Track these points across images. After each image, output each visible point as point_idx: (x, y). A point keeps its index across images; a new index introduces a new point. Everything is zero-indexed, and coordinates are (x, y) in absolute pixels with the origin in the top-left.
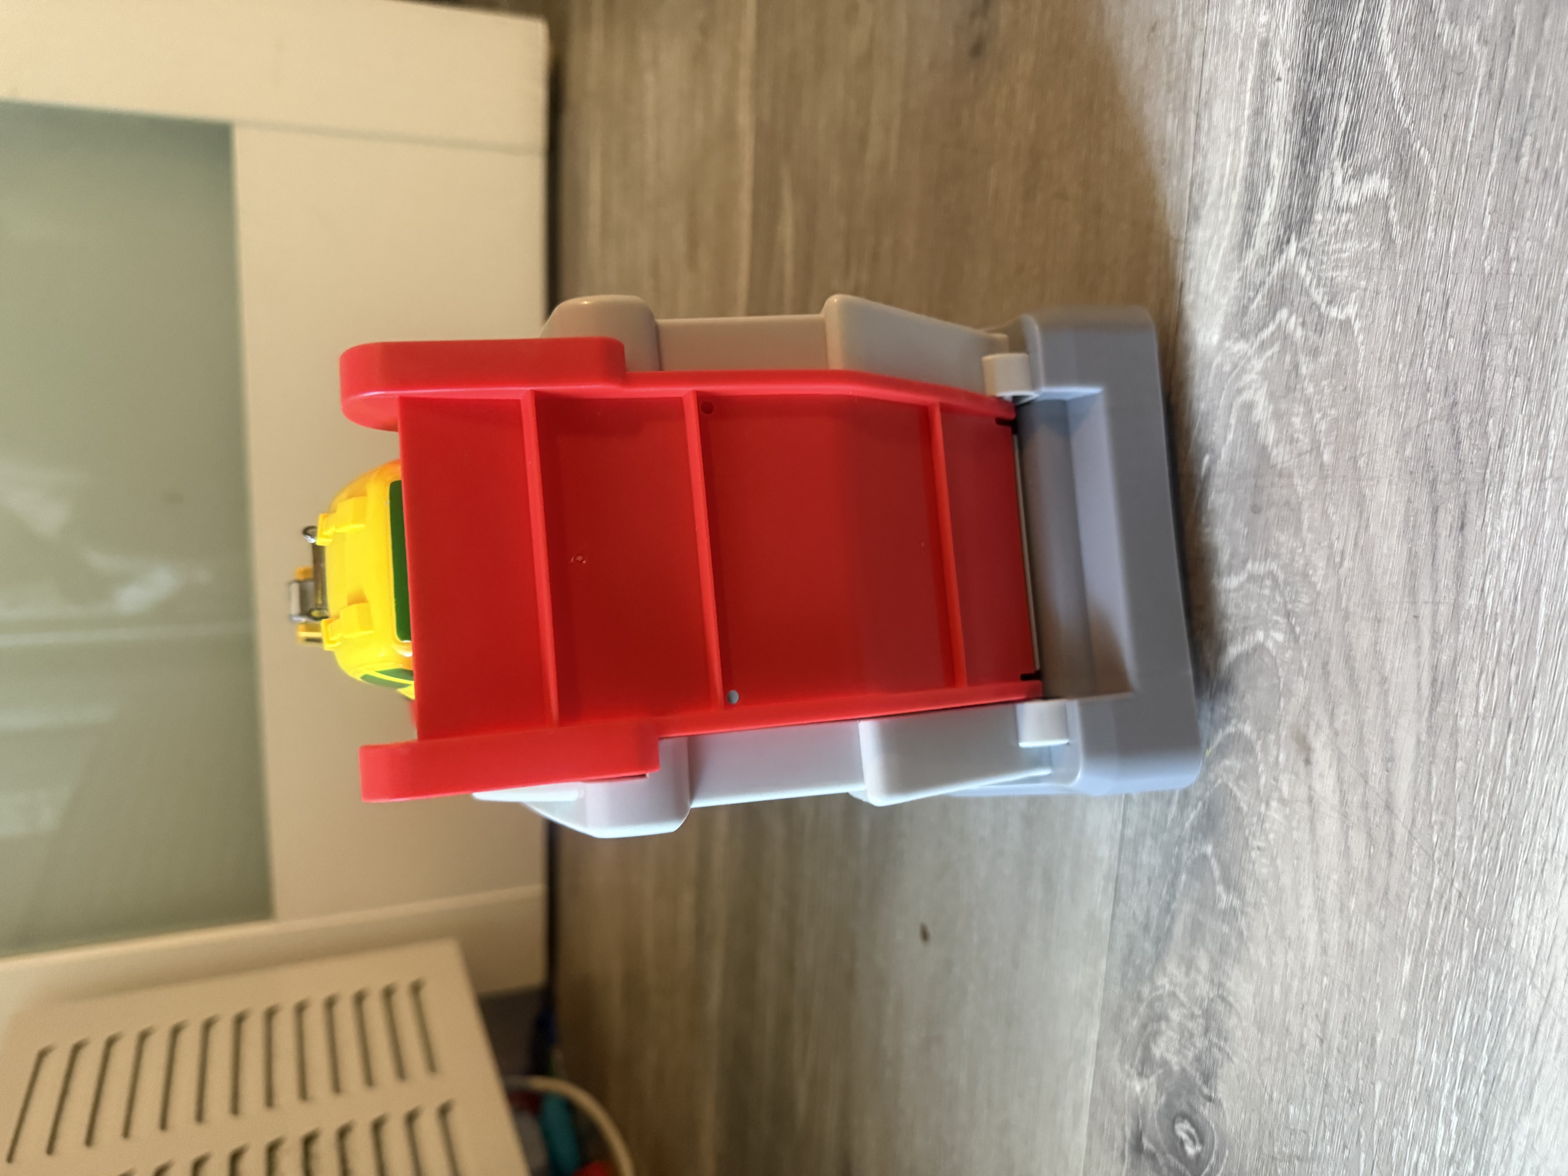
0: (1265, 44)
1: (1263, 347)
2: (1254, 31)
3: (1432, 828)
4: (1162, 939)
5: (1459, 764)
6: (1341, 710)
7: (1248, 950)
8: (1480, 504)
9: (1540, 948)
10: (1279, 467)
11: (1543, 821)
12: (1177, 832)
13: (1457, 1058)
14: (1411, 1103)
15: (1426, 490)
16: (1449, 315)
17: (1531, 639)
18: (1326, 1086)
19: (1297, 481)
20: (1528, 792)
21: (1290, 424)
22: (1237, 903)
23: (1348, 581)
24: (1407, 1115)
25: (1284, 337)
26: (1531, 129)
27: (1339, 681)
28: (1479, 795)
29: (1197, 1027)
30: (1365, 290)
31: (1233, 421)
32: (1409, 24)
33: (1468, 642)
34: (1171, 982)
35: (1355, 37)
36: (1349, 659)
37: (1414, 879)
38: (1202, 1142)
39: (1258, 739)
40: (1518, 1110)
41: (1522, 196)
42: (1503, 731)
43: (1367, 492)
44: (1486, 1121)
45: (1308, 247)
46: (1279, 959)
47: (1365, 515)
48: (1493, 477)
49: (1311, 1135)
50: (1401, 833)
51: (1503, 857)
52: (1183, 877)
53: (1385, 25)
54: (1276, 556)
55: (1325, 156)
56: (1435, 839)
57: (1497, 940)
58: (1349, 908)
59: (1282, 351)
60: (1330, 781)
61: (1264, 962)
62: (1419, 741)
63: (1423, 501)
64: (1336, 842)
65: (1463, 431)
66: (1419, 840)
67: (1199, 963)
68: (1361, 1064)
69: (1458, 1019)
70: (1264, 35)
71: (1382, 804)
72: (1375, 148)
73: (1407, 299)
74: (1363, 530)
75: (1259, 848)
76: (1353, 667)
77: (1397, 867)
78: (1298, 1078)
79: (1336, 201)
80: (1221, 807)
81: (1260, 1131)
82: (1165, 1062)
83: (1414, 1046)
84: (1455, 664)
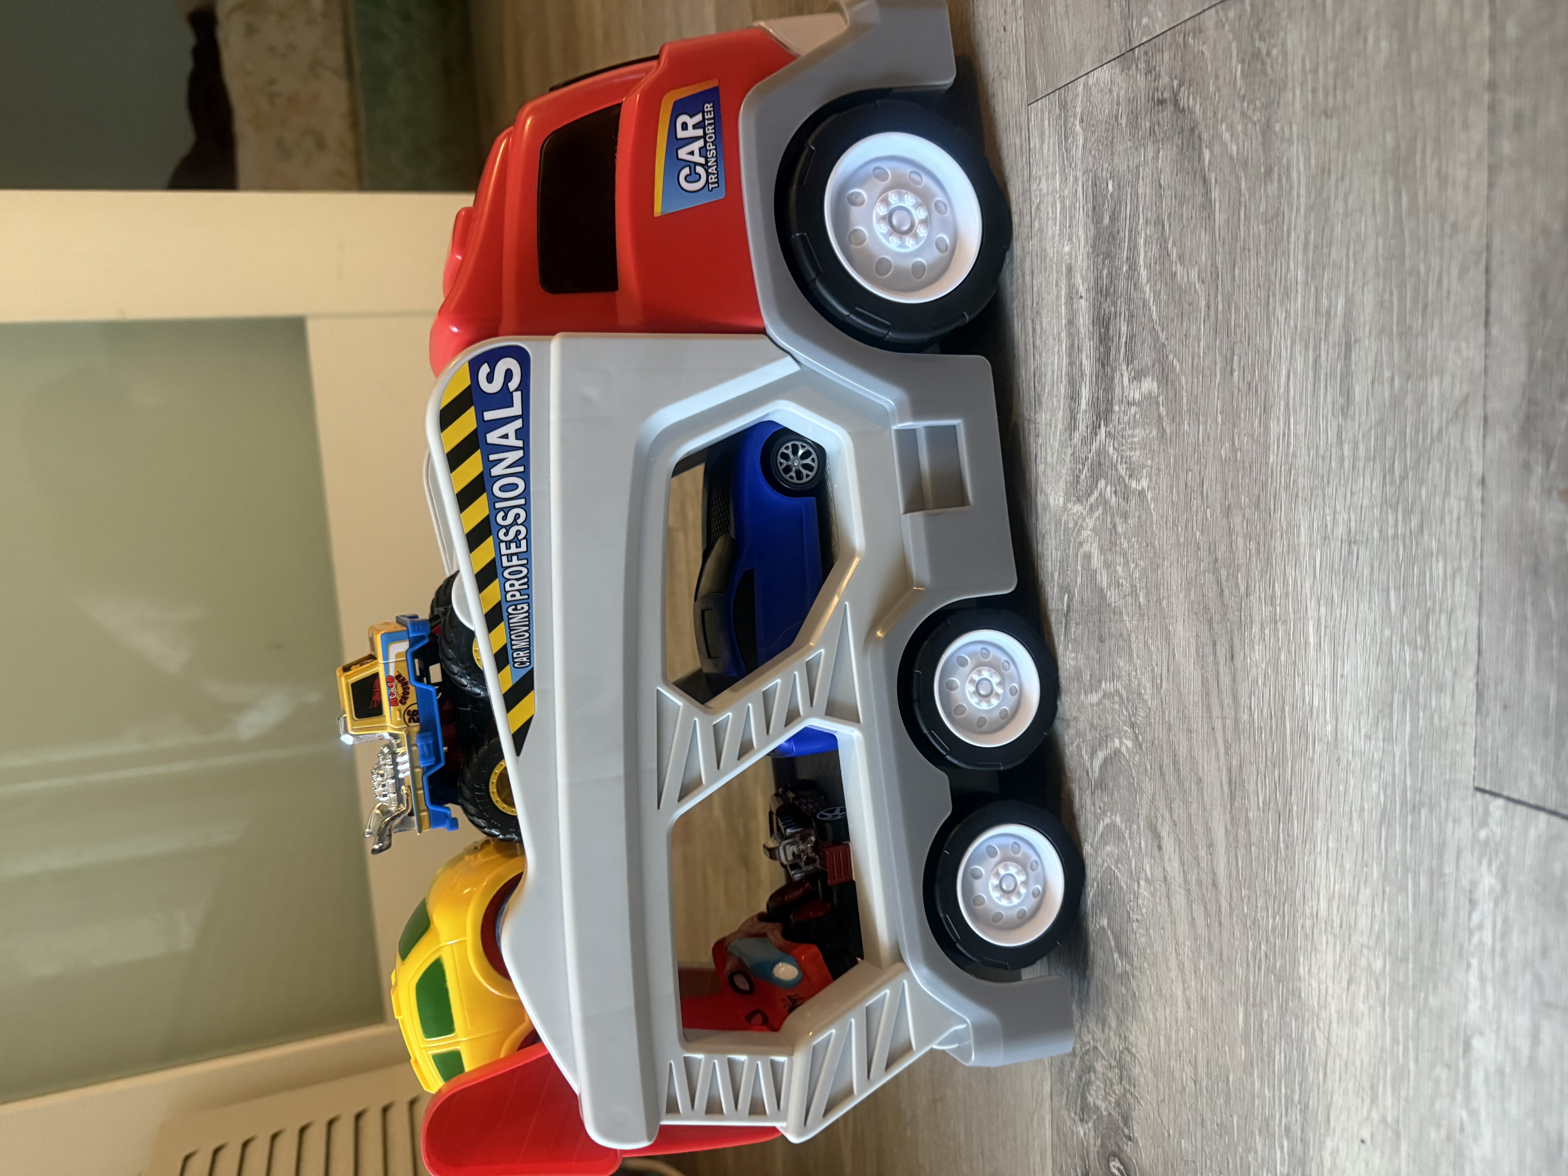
0: (1070, 269)
1: (1092, 509)
2: (1062, 258)
3: (1243, 901)
5: (1253, 848)
6: (1175, 805)
7: (1140, 1007)
8: (1241, 639)
9: (1319, 997)
10: (1113, 606)
11: (1308, 894)
13: (1280, 1091)
14: (1257, 1132)
15: (1207, 627)
16: (1205, 490)
17: (1284, 747)
18: (1203, 1121)
19: (1125, 617)
20: (1296, 870)
21: (1116, 572)
22: (1128, 967)
23: (1167, 698)
24: (1255, 1142)
25: (1104, 502)
26: (1236, 352)
27: (1172, 780)
28: (1268, 873)
29: (1113, 1075)
30: (1151, 468)
31: (1079, 568)
32: (1156, 263)
33: (1247, 750)
34: (1093, 1039)
35: (1124, 269)
36: (1175, 762)
37: (1237, 943)
39: (1126, 828)
40: (1322, 1132)
41: (1238, 402)
42: (1276, 822)
43: (1171, 628)
44: (1305, 1142)
45: (1112, 431)
46: (1160, 1015)
47: (1171, 646)
48: (1246, 619)
49: (1198, 1164)
50: (1224, 904)
51: (1288, 923)
52: (1091, 947)
53: (1141, 262)
54: (1120, 677)
55: (1116, 360)
56: (1246, 910)
57: (1293, 991)
58: (1200, 969)
59: (1105, 513)
60: (1176, 864)
61: (1151, 1017)
62: (1227, 830)
63: (1205, 637)
64: (1186, 915)
65: (1223, 582)
66: (1237, 911)
67: (1109, 1020)
68: (1222, 1101)
69: (1277, 1057)
70: (1069, 261)
71: (1210, 881)
72: (1146, 357)
73: (1178, 477)
74: (1171, 657)
75: (1137, 920)
76: (1179, 769)
77: (1226, 934)
78: (1184, 1116)
79: (1126, 397)
80: (1109, 887)
81: (1165, 1164)
82: (1097, 1108)
83: (1253, 1083)
84: (1241, 769)
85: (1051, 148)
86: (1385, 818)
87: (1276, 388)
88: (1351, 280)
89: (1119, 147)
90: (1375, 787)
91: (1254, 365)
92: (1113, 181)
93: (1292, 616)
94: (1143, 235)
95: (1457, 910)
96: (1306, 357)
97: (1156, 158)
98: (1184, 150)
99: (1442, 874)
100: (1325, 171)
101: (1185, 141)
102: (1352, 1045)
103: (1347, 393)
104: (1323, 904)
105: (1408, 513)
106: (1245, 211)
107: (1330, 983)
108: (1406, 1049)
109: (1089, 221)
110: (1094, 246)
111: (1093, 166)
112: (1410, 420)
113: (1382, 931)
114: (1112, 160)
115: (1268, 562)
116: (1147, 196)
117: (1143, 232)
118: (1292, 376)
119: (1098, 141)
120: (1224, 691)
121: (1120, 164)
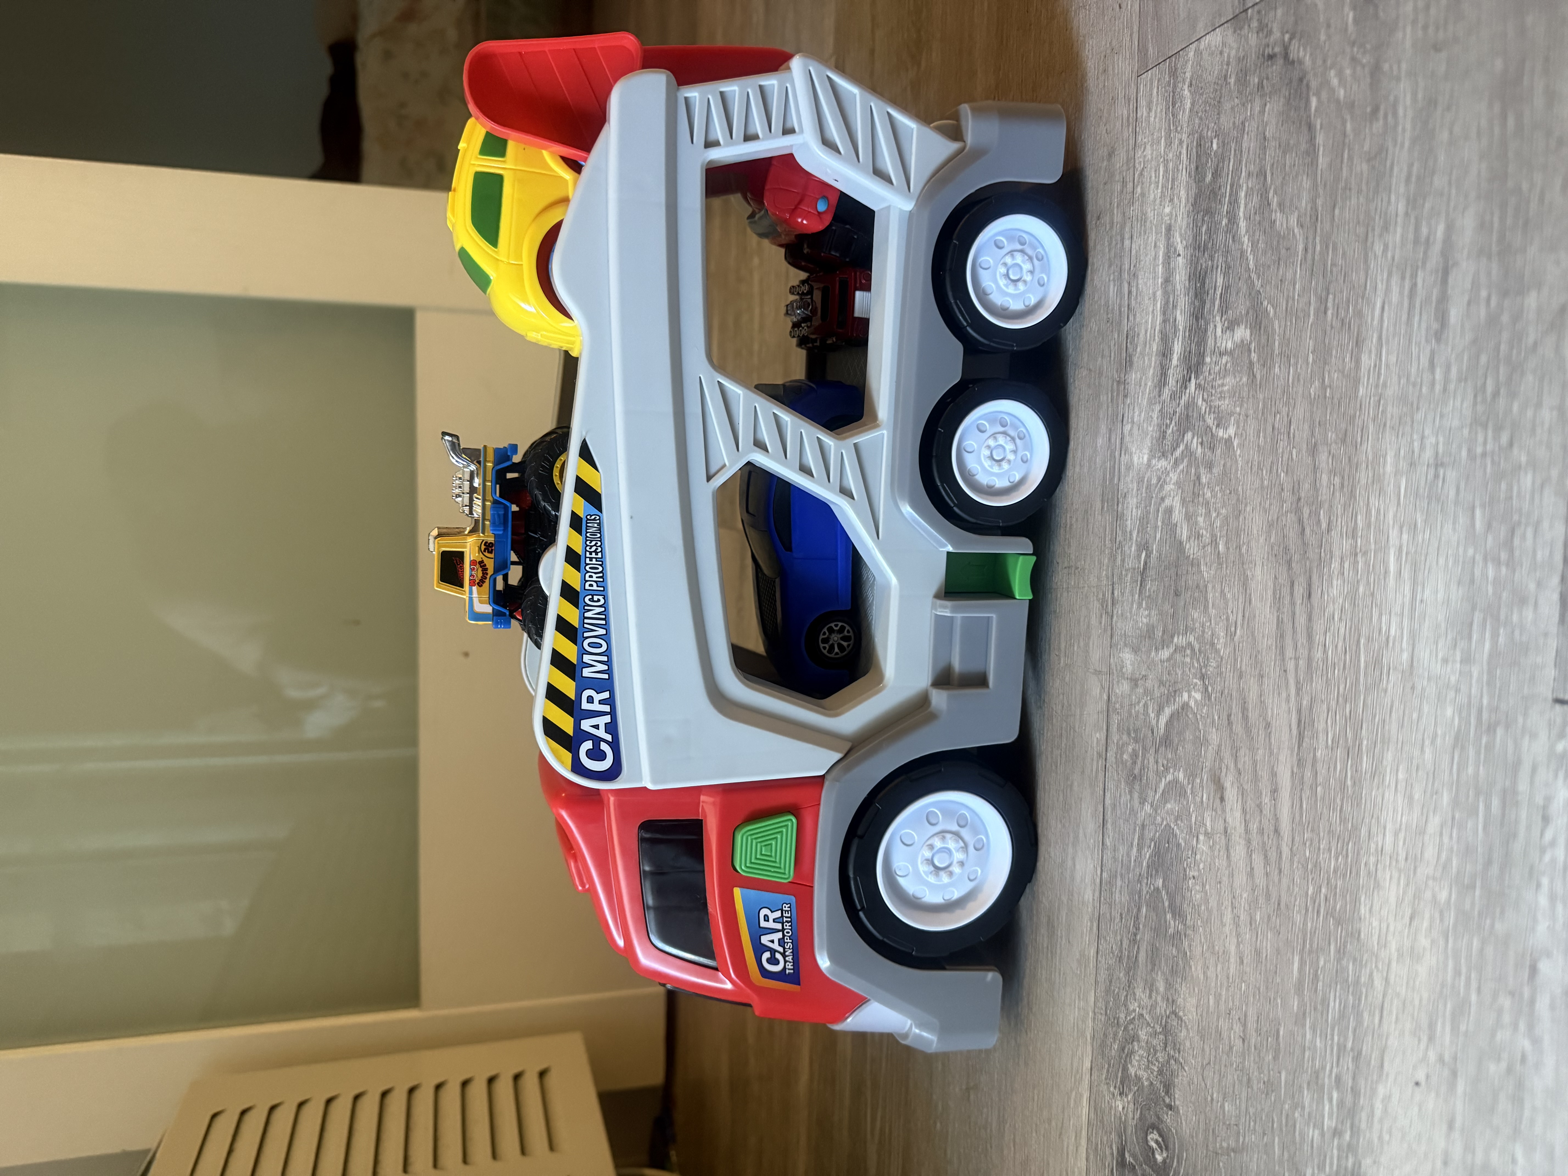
0: (1169, 229)
1: (1177, 462)
2: (1162, 219)
3: (1305, 844)
4: (1132, 967)
5: (1319, 789)
6: (1242, 753)
7: (1190, 967)
8: (1320, 576)
9: (1379, 936)
10: (1191, 556)
11: (1374, 830)
12: (1137, 871)
13: (1332, 1039)
14: (1305, 1086)
15: (1285, 568)
16: (1292, 431)
17: (1358, 680)
18: (1249, 1080)
19: (1203, 568)
21: (1196, 523)
22: (1181, 927)
23: (1241, 645)
24: (1303, 1097)
25: (1189, 452)
26: (1332, 290)
27: (1238, 728)
28: (1333, 813)
29: (1158, 1042)
30: (1239, 414)
31: (1160, 523)
32: (1255, 213)
33: (1319, 688)
34: (1139, 1007)
36: (1244, 710)
37: (1296, 889)
38: (1167, 1149)
39: (1189, 784)
40: (1375, 1078)
41: (1330, 339)
42: (1344, 759)
43: (1249, 574)
44: (1355, 1092)
45: (1203, 382)
46: (1211, 973)
47: (1248, 591)
48: (1326, 555)
49: (1241, 1127)
50: (1286, 851)
51: (1351, 861)
52: (1144, 910)
53: (1241, 214)
54: (1193, 630)
55: (1210, 313)
56: (1308, 854)
57: (1352, 933)
58: (1256, 921)
59: (1189, 465)
60: (1238, 814)
61: (1201, 976)
62: (1293, 773)
63: (1284, 578)
64: (1245, 865)
65: (1305, 520)
66: (1298, 856)
67: (1158, 984)
68: (1270, 1057)
69: (1332, 1004)
70: (1168, 222)
71: (1272, 828)
72: (1241, 305)
73: (1266, 420)
74: (1247, 604)
75: (1194, 877)
76: (1247, 716)
77: (1285, 881)
78: (1229, 1077)
79: (1218, 347)
80: (1167, 845)
81: (1206, 1130)
82: (1138, 1078)
83: (1304, 1036)
84: (1311, 709)
85: (1158, 115)
86: (1459, 741)
87: (1369, 321)
88: (1452, 204)
89: (1227, 106)
90: (1449, 712)
91: (1349, 301)
92: (1218, 139)
93: (1373, 547)
94: (1244, 188)
95: (1529, 828)
96: (1402, 287)
97: (1262, 112)
98: (1291, 100)
99: (1515, 793)
100: (1432, 103)
101: (1292, 91)
102: (1411, 982)
103: (1442, 318)
104: (1389, 838)
105: (1498, 429)
106: (1349, 151)
107: (1391, 919)
108: (1468, 980)
109: (1192, 182)
110: (1194, 205)
111: (1199, 127)
112: (1505, 336)
113: (1449, 860)
114: (1218, 119)
115: (1352, 495)
116: (1251, 149)
117: (1245, 185)
118: (1386, 307)
119: (1206, 102)
120: (1299, 630)
121: (1226, 122)
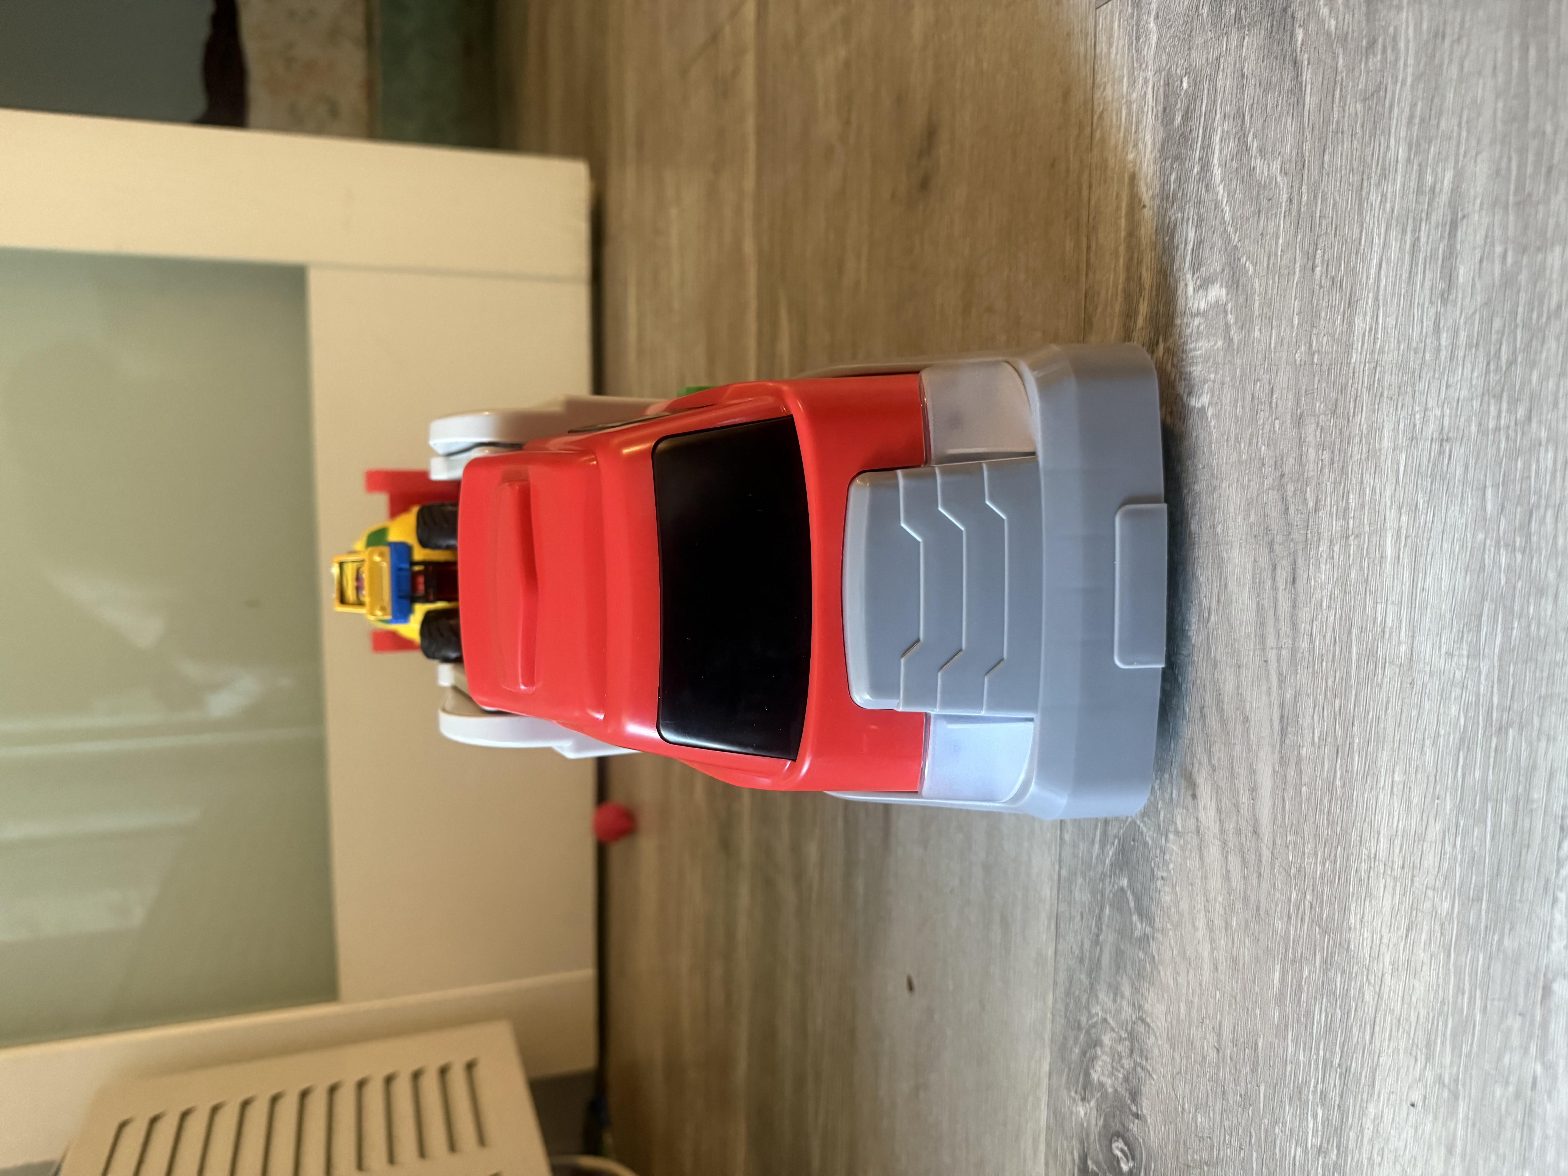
0: (1133, 177)
2: (1125, 166)
3: (1288, 847)
4: (1094, 969)
5: (1304, 789)
6: (1216, 749)
7: (1159, 972)
8: (1305, 560)
9: (1371, 948)
11: (1366, 835)
12: (1100, 868)
13: (1318, 1055)
14: (1287, 1100)
15: (1266, 550)
16: (1274, 401)
17: (1348, 674)
18: (1224, 1092)
20: (1354, 809)
22: (1148, 930)
23: (1215, 633)
24: (1284, 1112)
26: (1320, 245)
27: (1213, 722)
28: (1320, 815)
29: (1123, 1048)
30: (1214, 381)
32: (1232, 160)
33: (1304, 681)
34: (1102, 1010)
35: (1195, 171)
36: (1219, 703)
37: (1278, 895)
38: (1133, 1159)
40: (1365, 1097)
41: (1318, 300)
42: (1333, 757)
43: (1225, 555)
44: (1343, 1109)
45: (1171, 346)
46: (1182, 979)
47: (1224, 575)
48: (1313, 537)
49: (1215, 1141)
50: (1266, 854)
51: (1340, 868)
52: (1107, 910)
53: (1216, 161)
55: (1180, 270)
56: (1291, 858)
57: (1340, 944)
58: (1232, 927)
60: (1212, 812)
61: (1171, 982)
62: (1274, 771)
63: (1264, 560)
64: (1219, 867)
65: (1289, 498)
66: (1279, 860)
67: (1123, 989)
68: (1248, 1069)
69: (1317, 1017)
70: (1132, 170)
71: (1251, 829)
72: (1215, 262)
73: (1244, 389)
74: (1223, 588)
75: (1162, 878)
76: (1223, 709)
77: (1265, 886)
78: (1202, 1087)
79: (1190, 308)
80: (1132, 843)
81: (1177, 1141)
82: (1102, 1085)
83: (1286, 1049)
84: (1295, 702)
85: (1120, 50)
86: (1465, 742)
87: (1364, 280)
88: (1462, 150)
89: (1199, 41)
90: (1454, 710)
91: (1340, 258)
92: (1189, 77)
93: (1367, 529)
94: (1219, 132)
95: (1544, 839)
96: (1402, 241)
97: (1240, 46)
98: (1274, 34)
99: (1529, 800)
100: (1438, 35)
101: (1275, 23)
102: (1407, 999)
103: (1450, 277)
104: (1383, 844)
105: (1514, 402)
106: (1341, 90)
107: (1385, 931)
108: (1472, 999)
109: (1158, 125)
110: (1162, 150)
111: (1167, 64)
112: (1523, 297)
113: (1452, 869)
114: (1189, 54)
115: (1343, 471)
116: (1227, 88)
117: (1219, 128)
118: (1384, 265)
119: (1174, 37)
120: (1282, 617)
121: (1198, 58)
